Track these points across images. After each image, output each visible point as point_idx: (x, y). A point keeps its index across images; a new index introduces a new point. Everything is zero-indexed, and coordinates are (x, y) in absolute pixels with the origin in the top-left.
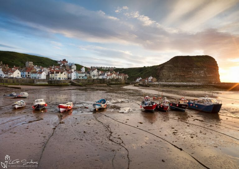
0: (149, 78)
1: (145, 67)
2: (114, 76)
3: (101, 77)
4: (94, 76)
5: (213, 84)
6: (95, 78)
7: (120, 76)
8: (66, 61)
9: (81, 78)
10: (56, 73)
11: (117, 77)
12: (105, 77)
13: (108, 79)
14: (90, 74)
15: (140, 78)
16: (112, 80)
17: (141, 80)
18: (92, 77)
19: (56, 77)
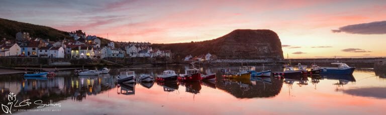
1: (192, 42)
2: (159, 53)
3: (141, 55)
4: (132, 53)
5: (281, 61)
6: (134, 56)
7: (167, 54)
8: (82, 33)
9: (115, 55)
10: (81, 49)
11: (164, 54)
12: (147, 55)
13: (152, 56)
14: (125, 51)
15: (191, 57)
16: (158, 58)
17: (191, 58)
18: (131, 55)
19: (82, 54)
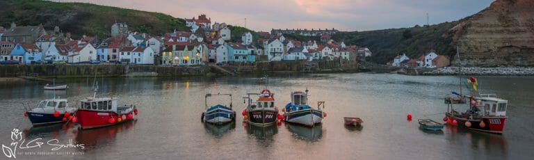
0: (427, 57)
2: (327, 52)
3: (291, 57)
4: (274, 53)
6: (278, 58)
7: (343, 53)
8: (206, 19)
9: (241, 59)
10: (177, 50)
11: (337, 55)
12: (302, 56)
13: (311, 59)
14: (263, 49)
15: (404, 57)
16: (323, 62)
17: (405, 61)
18: (270, 57)
19: (177, 58)
